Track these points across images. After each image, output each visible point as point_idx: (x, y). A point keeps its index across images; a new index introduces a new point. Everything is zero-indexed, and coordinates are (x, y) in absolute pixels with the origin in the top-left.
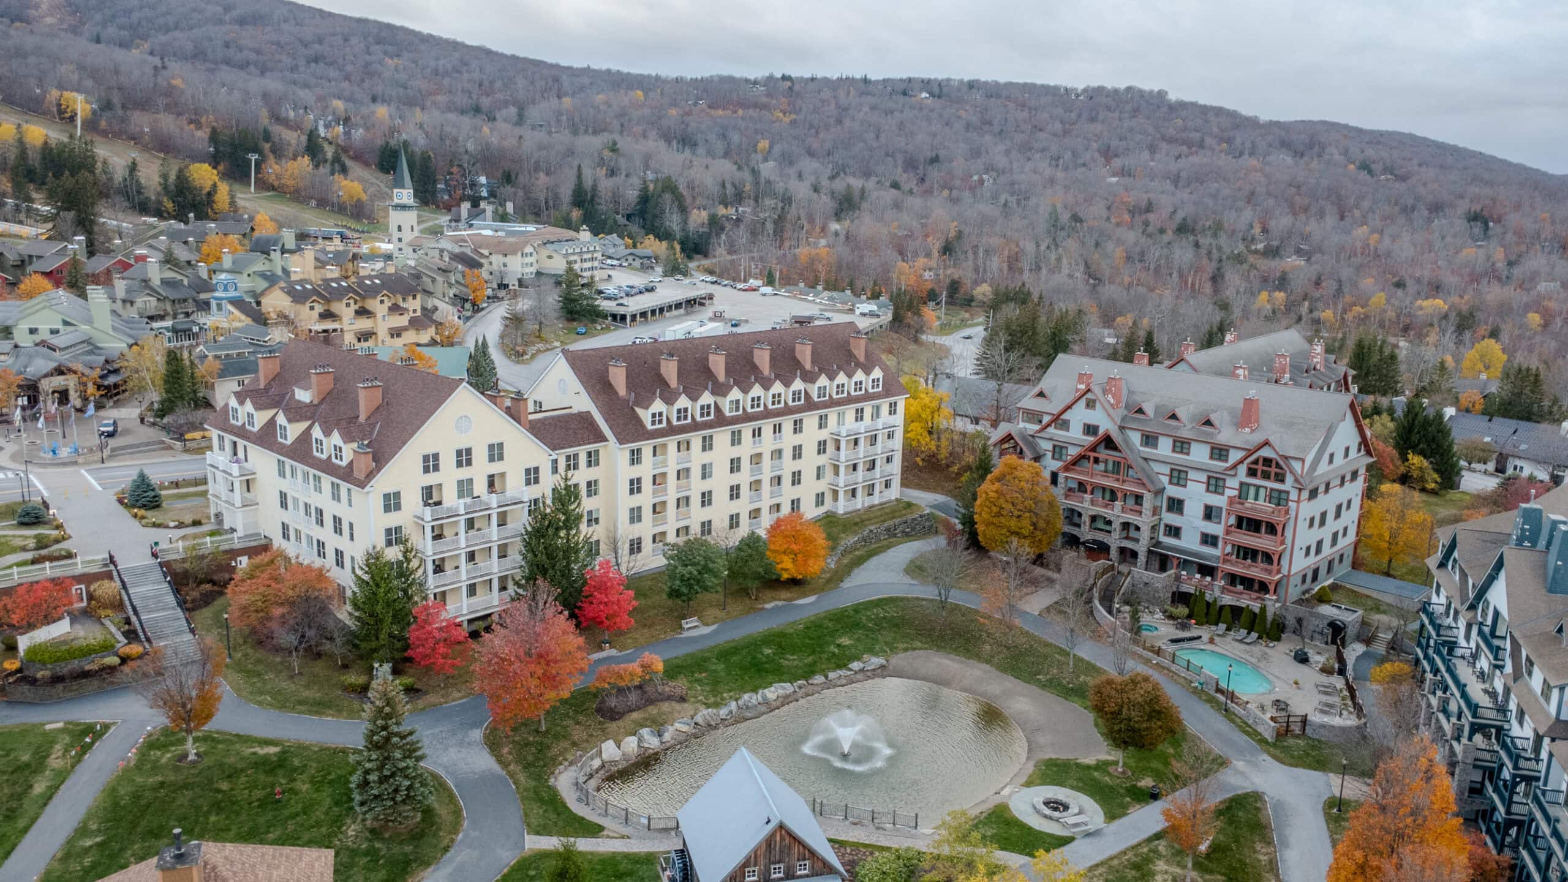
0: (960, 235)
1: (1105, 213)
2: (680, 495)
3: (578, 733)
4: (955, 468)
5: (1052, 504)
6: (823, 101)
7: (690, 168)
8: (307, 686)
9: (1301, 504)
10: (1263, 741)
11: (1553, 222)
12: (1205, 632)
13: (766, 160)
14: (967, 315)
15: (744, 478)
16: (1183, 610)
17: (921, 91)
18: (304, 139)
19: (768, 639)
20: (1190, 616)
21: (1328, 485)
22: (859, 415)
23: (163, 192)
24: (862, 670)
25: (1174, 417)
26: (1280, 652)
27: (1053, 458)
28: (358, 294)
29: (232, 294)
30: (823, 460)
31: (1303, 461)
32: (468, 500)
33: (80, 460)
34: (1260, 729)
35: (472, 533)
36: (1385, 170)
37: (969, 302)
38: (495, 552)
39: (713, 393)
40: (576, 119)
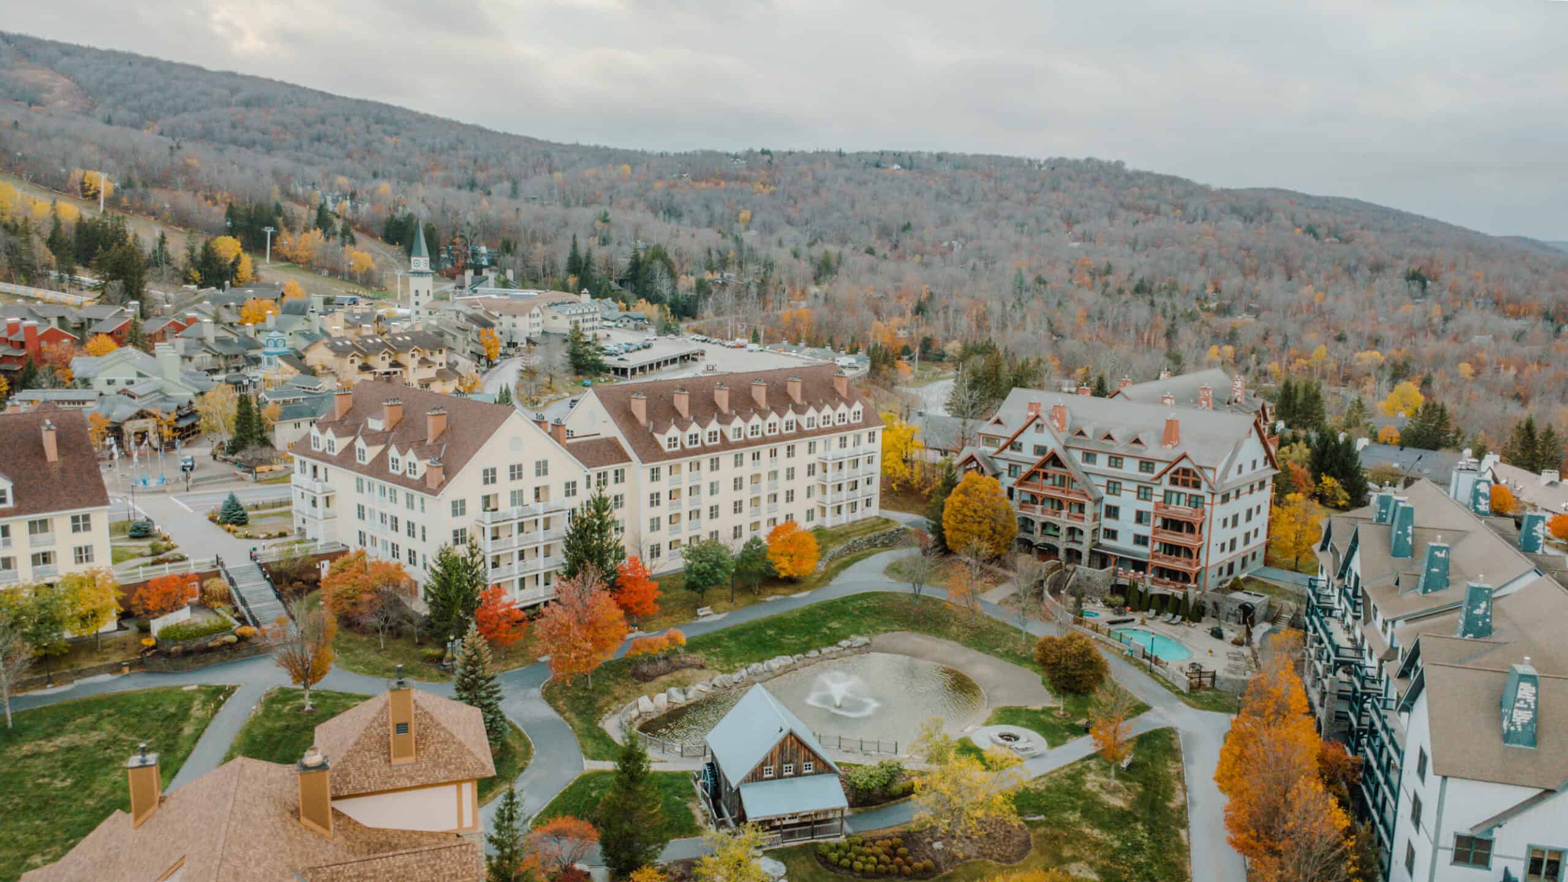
0: (931, 296)
1: (1066, 274)
2: (692, 508)
3: (618, 691)
4: (926, 491)
5: (1008, 513)
6: (801, 174)
7: (677, 236)
8: (392, 658)
9: (1215, 507)
10: (1179, 693)
11: (1486, 281)
12: (1138, 617)
13: (747, 229)
14: (939, 370)
15: (745, 495)
16: (1120, 599)
17: (893, 164)
18: (314, 213)
19: (769, 623)
20: (1126, 604)
21: (1238, 492)
22: (843, 442)
23: (190, 263)
24: (849, 647)
25: (1109, 437)
26: (1200, 631)
27: (1009, 475)
28: (393, 350)
29: (282, 349)
30: (812, 481)
31: (1215, 470)
32: (520, 507)
33: (168, 489)
34: (1178, 684)
35: (522, 535)
36: (1329, 235)
37: (940, 358)
38: (541, 551)
39: (719, 422)
40: (567, 193)
